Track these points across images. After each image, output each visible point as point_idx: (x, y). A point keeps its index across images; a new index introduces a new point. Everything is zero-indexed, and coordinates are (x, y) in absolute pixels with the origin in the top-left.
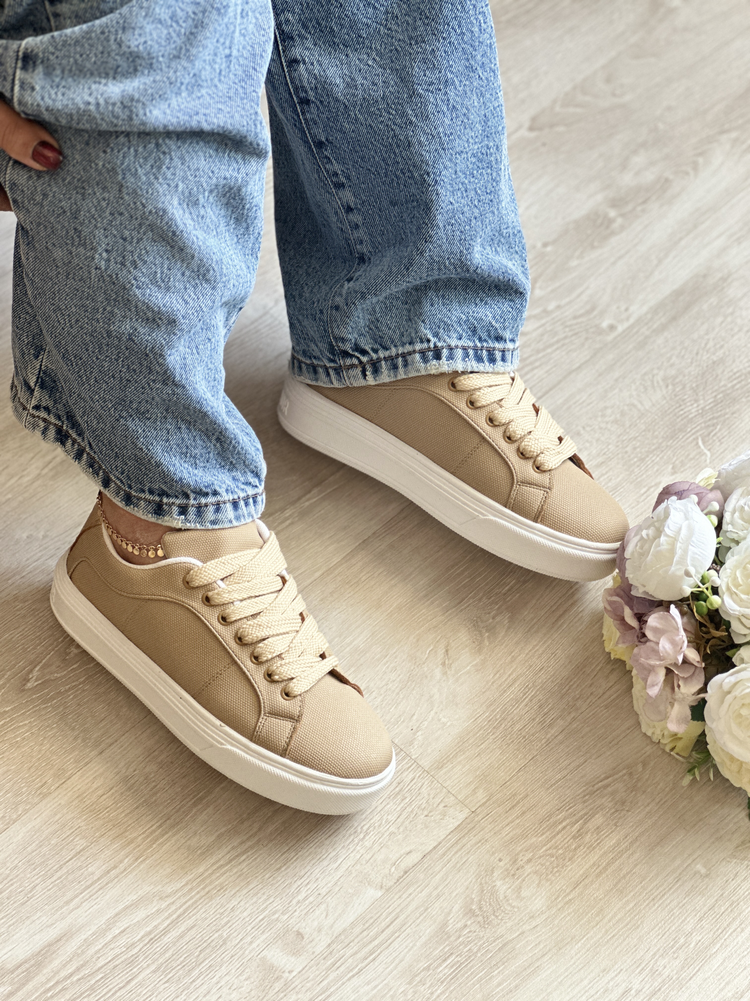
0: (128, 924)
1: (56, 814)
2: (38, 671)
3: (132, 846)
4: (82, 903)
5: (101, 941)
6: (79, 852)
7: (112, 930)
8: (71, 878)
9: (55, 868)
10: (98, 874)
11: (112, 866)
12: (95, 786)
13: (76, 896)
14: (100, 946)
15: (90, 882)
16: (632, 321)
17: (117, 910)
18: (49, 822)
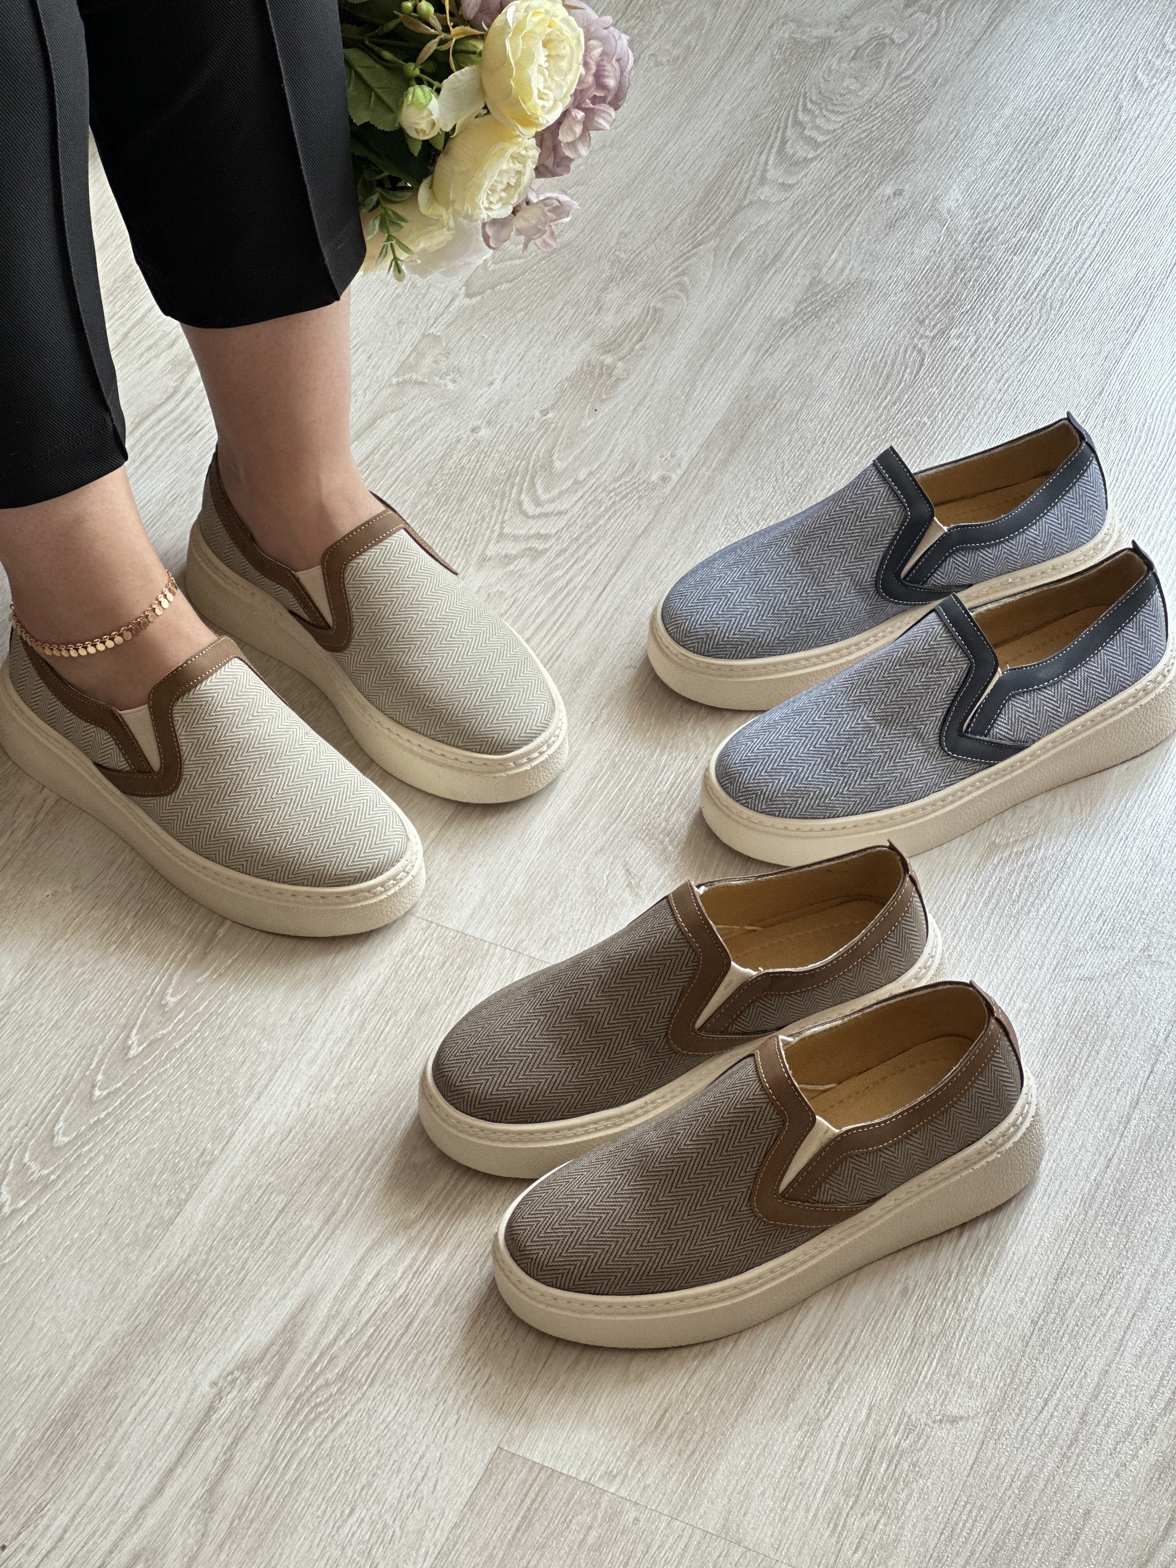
0: (379, 1267)
1: (233, 1179)
2: (136, 1035)
3: (345, 1185)
4: (312, 1261)
5: (355, 1293)
6: (283, 1209)
7: (363, 1278)
8: (284, 1239)
9: (261, 1235)
10: (316, 1226)
11: (330, 1211)
12: (267, 1135)
13: (301, 1257)
14: (356, 1299)
15: (311, 1236)
16: (684, 466)
17: (359, 1256)
18: (229, 1189)
